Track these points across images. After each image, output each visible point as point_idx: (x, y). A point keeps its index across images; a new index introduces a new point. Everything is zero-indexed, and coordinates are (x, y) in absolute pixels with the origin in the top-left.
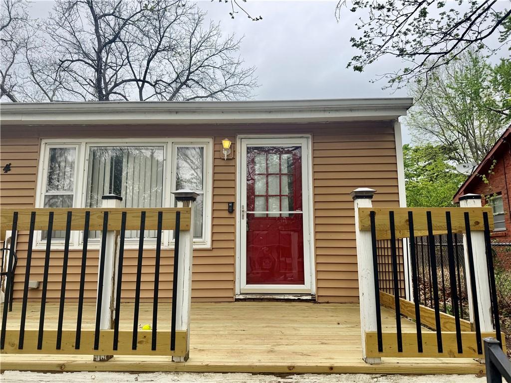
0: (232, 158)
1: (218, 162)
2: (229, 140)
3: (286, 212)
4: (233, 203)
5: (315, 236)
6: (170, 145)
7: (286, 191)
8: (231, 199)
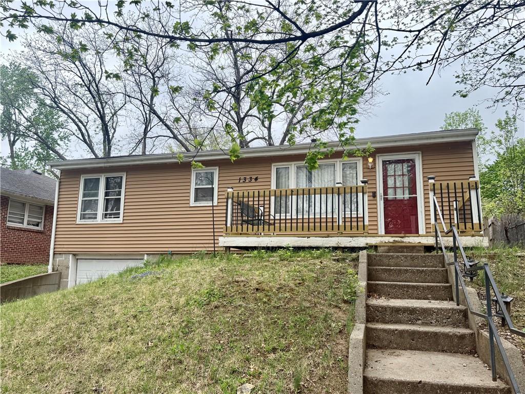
0: (374, 168)
1: (366, 170)
2: (372, 157)
3: (407, 196)
4: (375, 192)
5: (425, 209)
6: (338, 162)
7: (406, 184)
8: (373, 190)
